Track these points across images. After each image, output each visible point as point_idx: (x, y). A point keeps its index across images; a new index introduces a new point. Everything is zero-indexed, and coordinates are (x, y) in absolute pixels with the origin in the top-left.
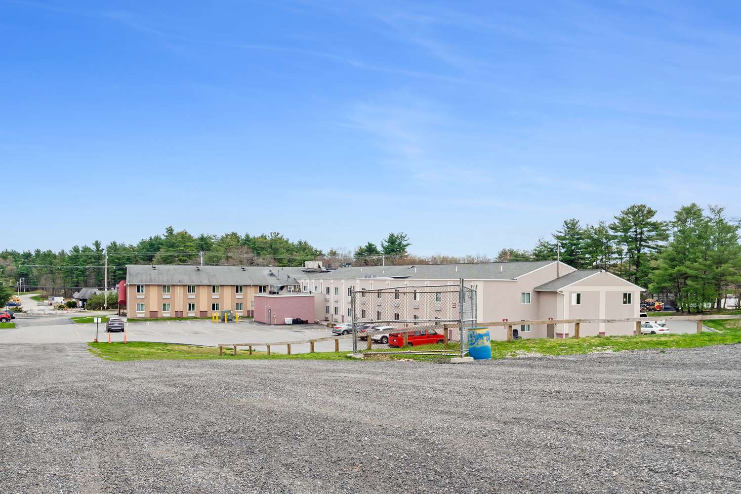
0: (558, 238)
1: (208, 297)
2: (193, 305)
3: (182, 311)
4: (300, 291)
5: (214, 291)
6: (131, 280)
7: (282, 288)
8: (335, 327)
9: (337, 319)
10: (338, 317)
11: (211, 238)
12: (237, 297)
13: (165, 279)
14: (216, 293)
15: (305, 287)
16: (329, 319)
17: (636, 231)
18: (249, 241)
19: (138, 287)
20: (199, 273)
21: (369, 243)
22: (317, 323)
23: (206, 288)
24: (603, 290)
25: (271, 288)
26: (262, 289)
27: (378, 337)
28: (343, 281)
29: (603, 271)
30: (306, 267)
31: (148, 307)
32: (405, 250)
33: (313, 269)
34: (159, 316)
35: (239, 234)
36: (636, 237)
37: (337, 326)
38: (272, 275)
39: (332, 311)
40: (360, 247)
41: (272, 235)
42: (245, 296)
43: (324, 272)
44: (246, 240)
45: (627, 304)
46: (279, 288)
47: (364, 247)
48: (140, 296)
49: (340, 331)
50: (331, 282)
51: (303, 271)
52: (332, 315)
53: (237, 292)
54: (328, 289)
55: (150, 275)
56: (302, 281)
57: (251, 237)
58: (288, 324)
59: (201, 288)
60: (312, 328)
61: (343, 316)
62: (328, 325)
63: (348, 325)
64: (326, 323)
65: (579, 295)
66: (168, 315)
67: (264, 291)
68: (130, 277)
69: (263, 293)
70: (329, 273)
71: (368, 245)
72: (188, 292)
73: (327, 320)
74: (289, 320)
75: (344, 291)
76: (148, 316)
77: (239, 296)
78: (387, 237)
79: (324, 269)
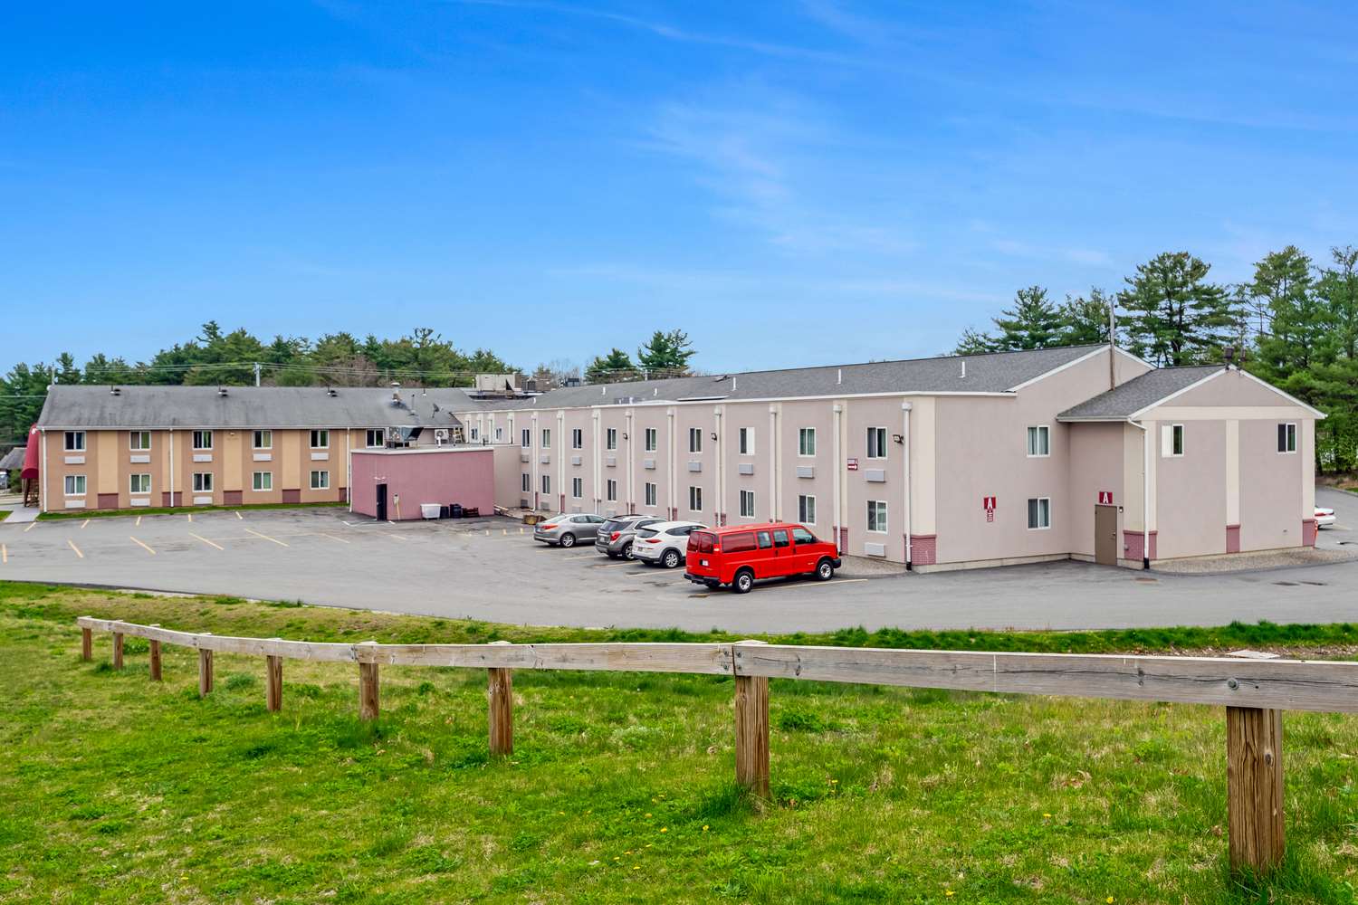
0: (1005, 325)
1: (244, 458)
2: (207, 478)
3: (180, 493)
4: (462, 441)
5: (258, 444)
6: (52, 419)
7: (416, 433)
8: (541, 524)
9: (547, 504)
10: (550, 499)
11: (297, 344)
12: (315, 456)
13: (137, 417)
14: (262, 448)
15: (474, 432)
16: (529, 504)
17: (1171, 308)
18: (375, 350)
19: (70, 436)
20: (225, 403)
21: (614, 350)
22: (500, 515)
23: (239, 436)
24: (1232, 416)
25: (391, 433)
26: (374, 436)
27: (654, 552)
28: (561, 414)
29: (1232, 367)
30: (478, 388)
31: (94, 482)
32: (685, 364)
33: (494, 391)
34: (122, 504)
35: (354, 337)
36: (1171, 320)
37: (547, 523)
38: (398, 405)
39: (536, 485)
40: (597, 359)
41: (419, 333)
42: (334, 455)
43: (518, 397)
44: (368, 348)
45: (1287, 452)
46: (409, 433)
47: (604, 359)
48: (75, 457)
49: (553, 535)
50: (532, 417)
51: (471, 396)
52: (536, 494)
53: (314, 444)
54: (526, 435)
55: (103, 407)
56: (468, 417)
57: (380, 341)
58: (430, 519)
59: (226, 437)
60: (487, 528)
61: (563, 497)
62: (525, 520)
63: (575, 520)
64: (520, 515)
65: (1177, 431)
66: (145, 502)
67: (380, 441)
68: (50, 413)
69: (375, 446)
70: (529, 399)
71: (612, 354)
72: (196, 446)
73: (524, 506)
74: (430, 509)
75: (563, 438)
76: (94, 505)
77: (319, 454)
78: (649, 340)
79: (518, 391)
